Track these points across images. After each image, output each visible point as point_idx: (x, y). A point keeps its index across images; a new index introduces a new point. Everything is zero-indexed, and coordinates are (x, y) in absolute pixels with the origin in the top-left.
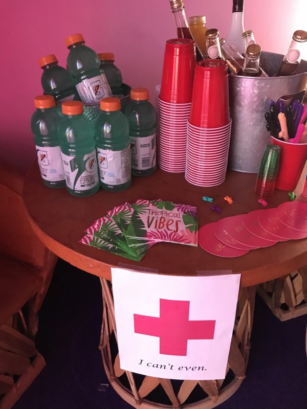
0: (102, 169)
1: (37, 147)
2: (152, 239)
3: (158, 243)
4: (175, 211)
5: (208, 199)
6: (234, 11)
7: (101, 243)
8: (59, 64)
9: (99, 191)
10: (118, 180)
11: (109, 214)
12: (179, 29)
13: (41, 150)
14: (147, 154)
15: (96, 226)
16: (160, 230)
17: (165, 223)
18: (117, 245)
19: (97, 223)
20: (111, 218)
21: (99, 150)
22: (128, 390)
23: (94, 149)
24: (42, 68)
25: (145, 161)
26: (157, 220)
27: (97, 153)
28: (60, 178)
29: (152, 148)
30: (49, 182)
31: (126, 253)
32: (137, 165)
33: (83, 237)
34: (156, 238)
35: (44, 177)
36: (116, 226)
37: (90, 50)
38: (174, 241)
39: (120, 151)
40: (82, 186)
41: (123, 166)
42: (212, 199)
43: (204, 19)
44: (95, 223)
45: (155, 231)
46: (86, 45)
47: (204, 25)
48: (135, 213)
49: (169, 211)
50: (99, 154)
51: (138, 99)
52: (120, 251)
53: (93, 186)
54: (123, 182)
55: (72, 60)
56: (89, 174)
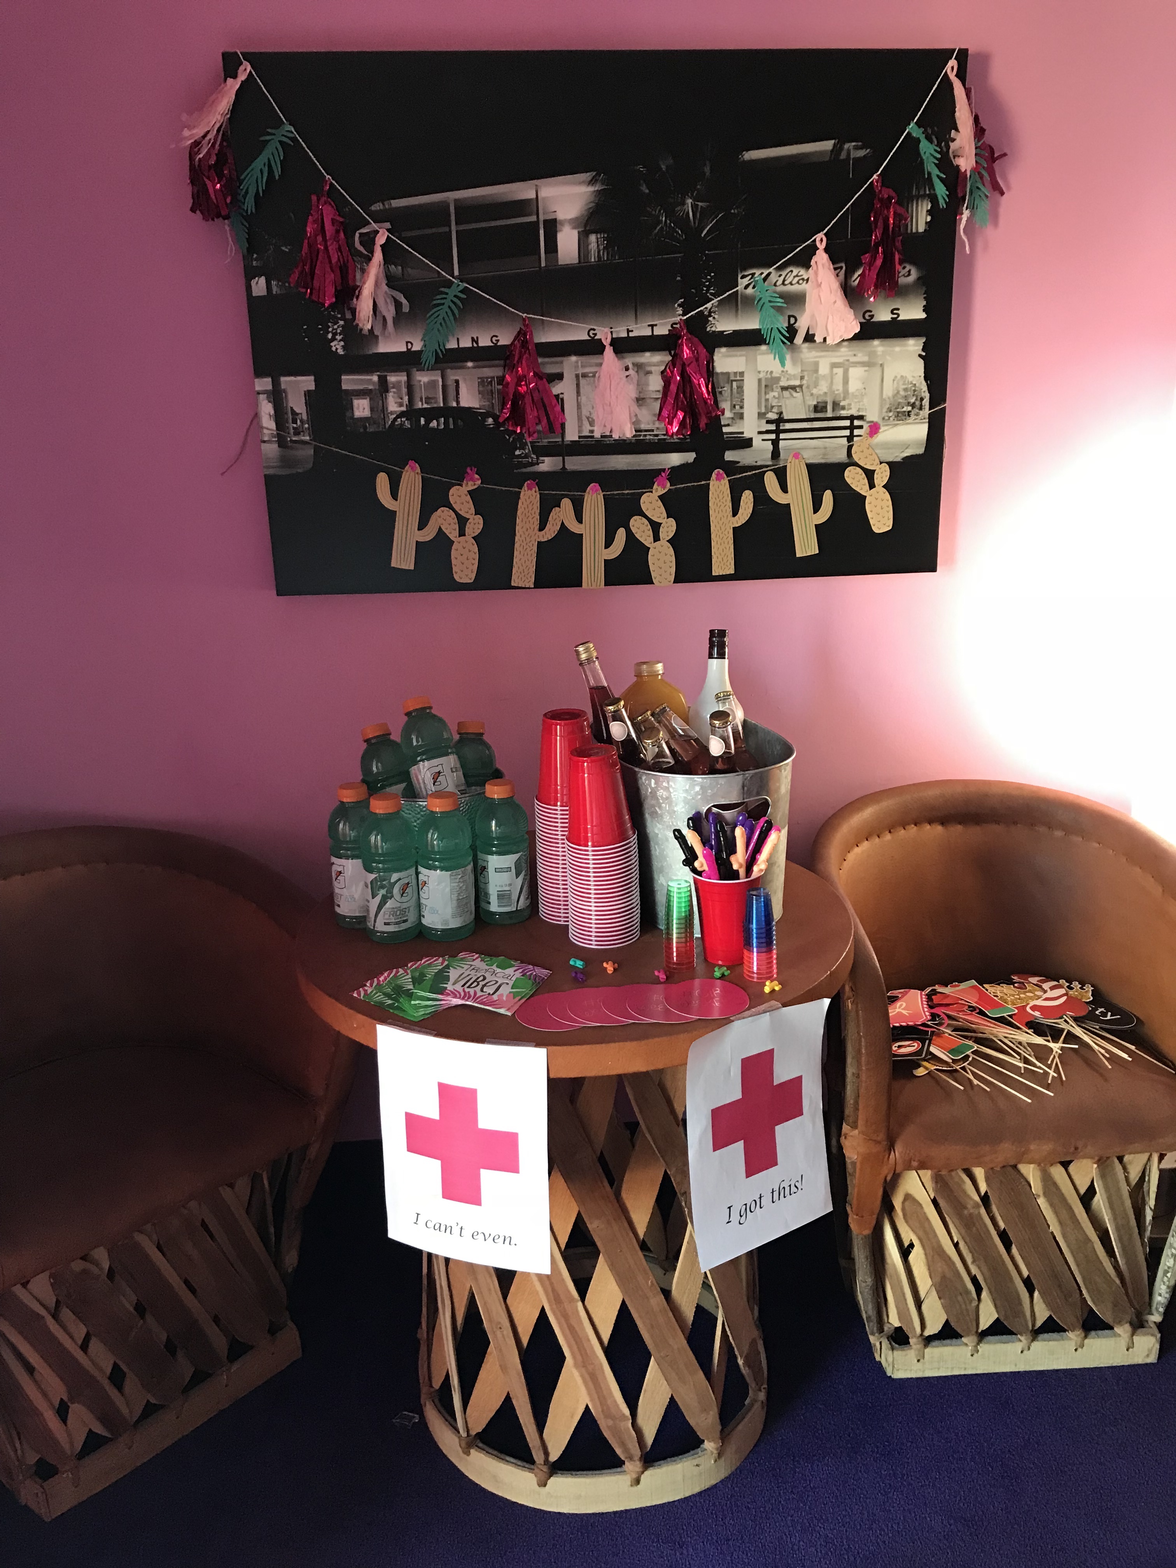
0: (422, 901)
1: (334, 859)
2: (449, 998)
3: (457, 1006)
4: (510, 971)
5: (575, 963)
6: (711, 656)
7: (379, 997)
8: (392, 737)
9: (417, 937)
10: (446, 922)
11: (409, 965)
12: (591, 689)
13: (338, 864)
14: (506, 885)
15: (381, 979)
16: (467, 990)
17: (482, 983)
18: (398, 1001)
19: (386, 974)
20: (409, 971)
21: (421, 869)
22: (449, 1418)
23: (411, 867)
24: (365, 741)
25: (501, 896)
26: (471, 979)
27: (417, 873)
28: (360, 912)
29: (517, 877)
30: (345, 917)
31: (404, 1011)
32: (489, 903)
33: (357, 989)
34: (455, 997)
35: (337, 910)
36: (410, 980)
37: (440, 720)
38: (477, 1003)
39: (450, 872)
40: (385, 924)
41: (455, 897)
42: (581, 963)
43: (660, 667)
44: (382, 974)
45: (460, 990)
46: (433, 711)
47: (660, 677)
48: (448, 967)
49: (499, 970)
50: (420, 876)
51: (496, 796)
52: (398, 1008)
53: (404, 926)
54: (454, 924)
55: (407, 733)
56: (399, 905)
